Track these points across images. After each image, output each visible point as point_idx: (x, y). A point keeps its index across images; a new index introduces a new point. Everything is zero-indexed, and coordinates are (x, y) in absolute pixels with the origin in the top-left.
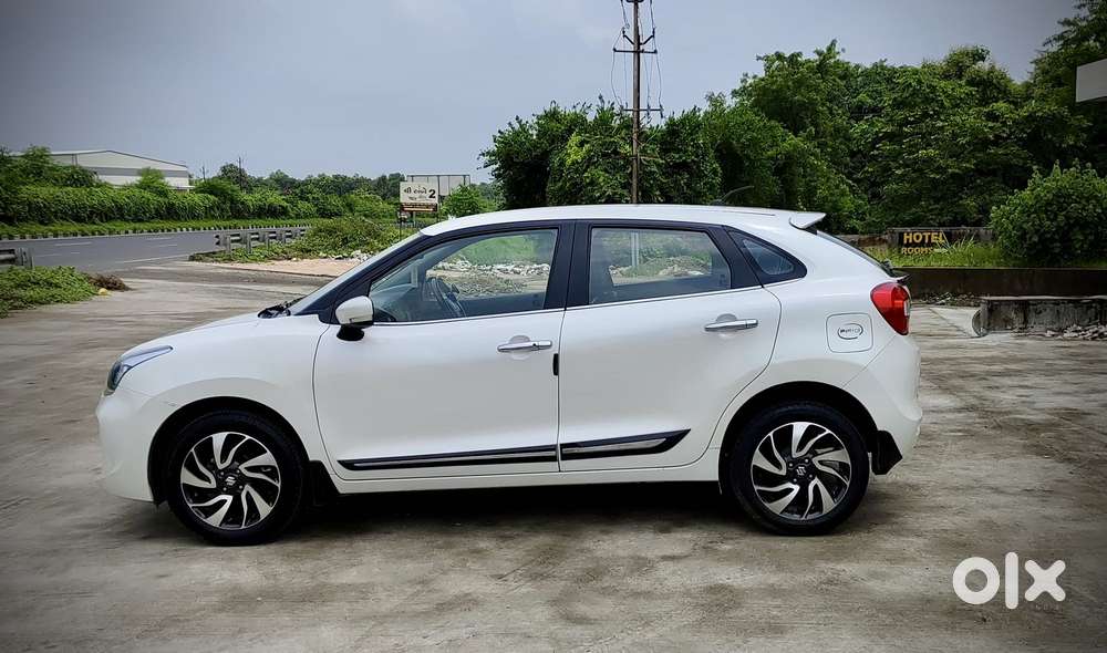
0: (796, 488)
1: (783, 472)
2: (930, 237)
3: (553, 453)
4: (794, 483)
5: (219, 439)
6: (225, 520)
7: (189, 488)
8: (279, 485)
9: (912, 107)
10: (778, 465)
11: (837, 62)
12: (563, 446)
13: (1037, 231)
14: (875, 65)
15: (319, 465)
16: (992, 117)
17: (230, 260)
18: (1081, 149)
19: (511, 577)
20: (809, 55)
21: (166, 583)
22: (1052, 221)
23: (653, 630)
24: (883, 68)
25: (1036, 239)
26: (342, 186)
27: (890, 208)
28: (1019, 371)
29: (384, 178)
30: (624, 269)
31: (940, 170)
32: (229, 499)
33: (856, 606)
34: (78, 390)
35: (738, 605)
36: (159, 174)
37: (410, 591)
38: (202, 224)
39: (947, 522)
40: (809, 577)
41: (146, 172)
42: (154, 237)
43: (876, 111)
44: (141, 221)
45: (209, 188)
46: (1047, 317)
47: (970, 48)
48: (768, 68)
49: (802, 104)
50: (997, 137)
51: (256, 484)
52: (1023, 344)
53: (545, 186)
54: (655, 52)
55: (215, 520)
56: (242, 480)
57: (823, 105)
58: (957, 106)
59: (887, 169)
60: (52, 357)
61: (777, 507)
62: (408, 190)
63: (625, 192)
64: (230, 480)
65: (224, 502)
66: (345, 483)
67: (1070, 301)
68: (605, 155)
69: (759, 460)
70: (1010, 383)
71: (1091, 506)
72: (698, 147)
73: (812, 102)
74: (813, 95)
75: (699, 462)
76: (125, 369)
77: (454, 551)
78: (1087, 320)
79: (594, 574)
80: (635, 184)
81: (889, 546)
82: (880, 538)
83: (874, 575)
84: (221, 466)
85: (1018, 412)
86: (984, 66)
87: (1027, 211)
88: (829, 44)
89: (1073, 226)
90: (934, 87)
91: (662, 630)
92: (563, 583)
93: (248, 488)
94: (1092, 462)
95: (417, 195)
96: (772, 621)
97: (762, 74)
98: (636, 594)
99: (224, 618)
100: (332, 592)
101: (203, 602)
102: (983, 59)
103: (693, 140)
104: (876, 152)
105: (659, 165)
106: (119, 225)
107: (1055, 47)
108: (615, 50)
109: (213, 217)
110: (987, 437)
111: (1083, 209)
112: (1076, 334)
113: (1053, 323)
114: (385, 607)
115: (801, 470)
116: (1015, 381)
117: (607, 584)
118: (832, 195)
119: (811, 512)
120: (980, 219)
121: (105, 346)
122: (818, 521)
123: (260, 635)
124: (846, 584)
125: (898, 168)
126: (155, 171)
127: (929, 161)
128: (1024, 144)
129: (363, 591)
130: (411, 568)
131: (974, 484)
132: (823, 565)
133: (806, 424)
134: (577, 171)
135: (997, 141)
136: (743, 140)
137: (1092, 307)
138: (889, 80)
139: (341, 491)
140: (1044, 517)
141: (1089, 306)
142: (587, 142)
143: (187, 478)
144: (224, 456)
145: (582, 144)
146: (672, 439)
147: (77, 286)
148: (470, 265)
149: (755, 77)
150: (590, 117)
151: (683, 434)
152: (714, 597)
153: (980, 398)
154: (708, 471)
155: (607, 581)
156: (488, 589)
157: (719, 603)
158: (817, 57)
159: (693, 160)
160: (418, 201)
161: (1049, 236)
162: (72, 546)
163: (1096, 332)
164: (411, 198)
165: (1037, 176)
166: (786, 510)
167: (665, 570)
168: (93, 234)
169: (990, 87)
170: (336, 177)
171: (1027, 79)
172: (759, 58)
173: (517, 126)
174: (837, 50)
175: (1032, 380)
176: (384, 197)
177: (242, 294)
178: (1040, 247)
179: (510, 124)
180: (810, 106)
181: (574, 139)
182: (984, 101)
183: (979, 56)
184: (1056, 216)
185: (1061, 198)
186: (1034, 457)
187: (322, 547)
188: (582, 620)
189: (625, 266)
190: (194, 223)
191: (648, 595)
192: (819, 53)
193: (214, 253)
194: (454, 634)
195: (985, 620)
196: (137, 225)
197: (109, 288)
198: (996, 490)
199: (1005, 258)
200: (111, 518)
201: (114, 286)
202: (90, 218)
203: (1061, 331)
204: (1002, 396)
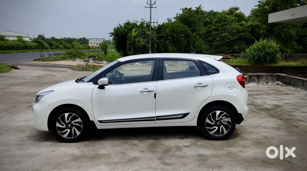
0: (217, 128)
1: (214, 124)
2: (228, 56)
3: (154, 119)
4: (216, 127)
5: (66, 115)
6: (68, 136)
7: (58, 128)
8: (82, 127)
9: (220, 22)
10: (212, 122)
11: (201, 10)
12: (157, 117)
13: (257, 56)
14: (211, 11)
15: (93, 122)
16: (242, 25)
17: (44, 61)
18: (264, 34)
19: (146, 152)
20: (194, 8)
21: (55, 154)
22: (262, 53)
23: (187, 167)
24: (213, 12)
25: (257, 58)
26: (70, 41)
27: (216, 48)
28: (260, 94)
29: (81, 38)
30: (147, 64)
31: (228, 39)
32: (69, 130)
33: (239, 160)
34: (14, 98)
35: (208, 160)
36: (22, 37)
37: (121, 156)
38: (34, 51)
39: (254, 136)
40: (224, 152)
41: (18, 37)
42: (22, 54)
43: (211, 23)
44: (18, 50)
45: (35, 41)
46: (264, 79)
47: (235, 7)
48: (183, 12)
49: (192, 21)
50: (243, 30)
51: (76, 126)
52: (259, 86)
53: (126, 42)
54: (156, 8)
55: (65, 136)
56: (72, 125)
57: (197, 21)
58: (232, 22)
59: (215, 39)
60: (5, 88)
61: (212, 133)
62: (91, 43)
63: (147, 44)
64: (69, 126)
65: (67, 131)
66: (99, 126)
67: (270, 75)
68: (142, 34)
69: (208, 121)
70: (259, 97)
71: (290, 132)
72: (166, 32)
73: (195, 21)
74: (195, 19)
75: (192, 121)
76: (41, 96)
77: (129, 144)
78: (274, 80)
79: (167, 151)
80: (150, 42)
81: (242, 143)
82: (239, 141)
83: (241, 151)
84: (67, 122)
85: (263, 105)
86: (238, 12)
87: (254, 50)
88: (199, 6)
89: (267, 54)
90: (226, 17)
91: (190, 167)
92: (159, 153)
93: (74, 127)
94: (286, 119)
95: (93, 44)
96: (218, 164)
97: (181, 13)
98: (180, 157)
99: (73, 164)
100: (100, 156)
101: (67, 159)
102: (238, 10)
103: (165, 30)
104: (212, 34)
105: (156, 37)
106: (13, 51)
107: (257, 8)
108: (145, 7)
109: (37, 49)
110: (258, 112)
111: (269, 50)
112: (272, 84)
113: (266, 81)
114: (115, 161)
115: (218, 123)
116: (260, 97)
117: (171, 154)
118: (200, 44)
119: (221, 134)
120: (239, 52)
121: (18, 85)
122: (223, 136)
123: (85, 168)
124: (234, 154)
125: (217, 38)
126: (21, 36)
127: (225, 36)
128: (250, 32)
129: (108, 156)
130: (119, 149)
131: (259, 126)
132: (226, 148)
133: (220, 111)
134: (135, 38)
135: (243, 31)
136: (178, 30)
137: (275, 77)
138: (214, 15)
139: (98, 128)
140: (279, 135)
141: (275, 76)
142: (137, 31)
143: (58, 125)
144: (68, 119)
145: (136, 31)
146: (185, 115)
147: (6, 68)
148: (107, 62)
149: (180, 14)
150: (138, 24)
151: (188, 114)
152: (201, 158)
153: (252, 101)
154: (194, 123)
155: (171, 153)
156: (141, 155)
157: (202, 159)
158: (196, 9)
159: (165, 36)
160: (94, 46)
161: (260, 57)
162: (26, 143)
163: (277, 83)
164: (92, 45)
165: (256, 42)
166: (214, 134)
167: (185, 150)
168: (6, 53)
169: (240, 17)
170: (68, 38)
171: (249, 15)
172: (181, 9)
173: (119, 26)
174: (201, 7)
175: (265, 96)
176: (81, 43)
177: (50, 70)
178: (258, 60)
179: (118, 26)
180: (194, 22)
181: (134, 30)
182: (239, 21)
183: (237, 9)
184: (262, 51)
185: (264, 47)
186: (271, 118)
187: (93, 143)
188: (168, 164)
189: (147, 63)
190: (32, 50)
191: (183, 157)
192: (196, 8)
193: (40, 59)
194: (136, 168)
195: (272, 164)
196: (17, 51)
197: (14, 69)
198: (265, 127)
199: (249, 62)
200: (34, 135)
201: (16, 68)
202: (5, 49)
203: (268, 83)
204: (258, 101)
